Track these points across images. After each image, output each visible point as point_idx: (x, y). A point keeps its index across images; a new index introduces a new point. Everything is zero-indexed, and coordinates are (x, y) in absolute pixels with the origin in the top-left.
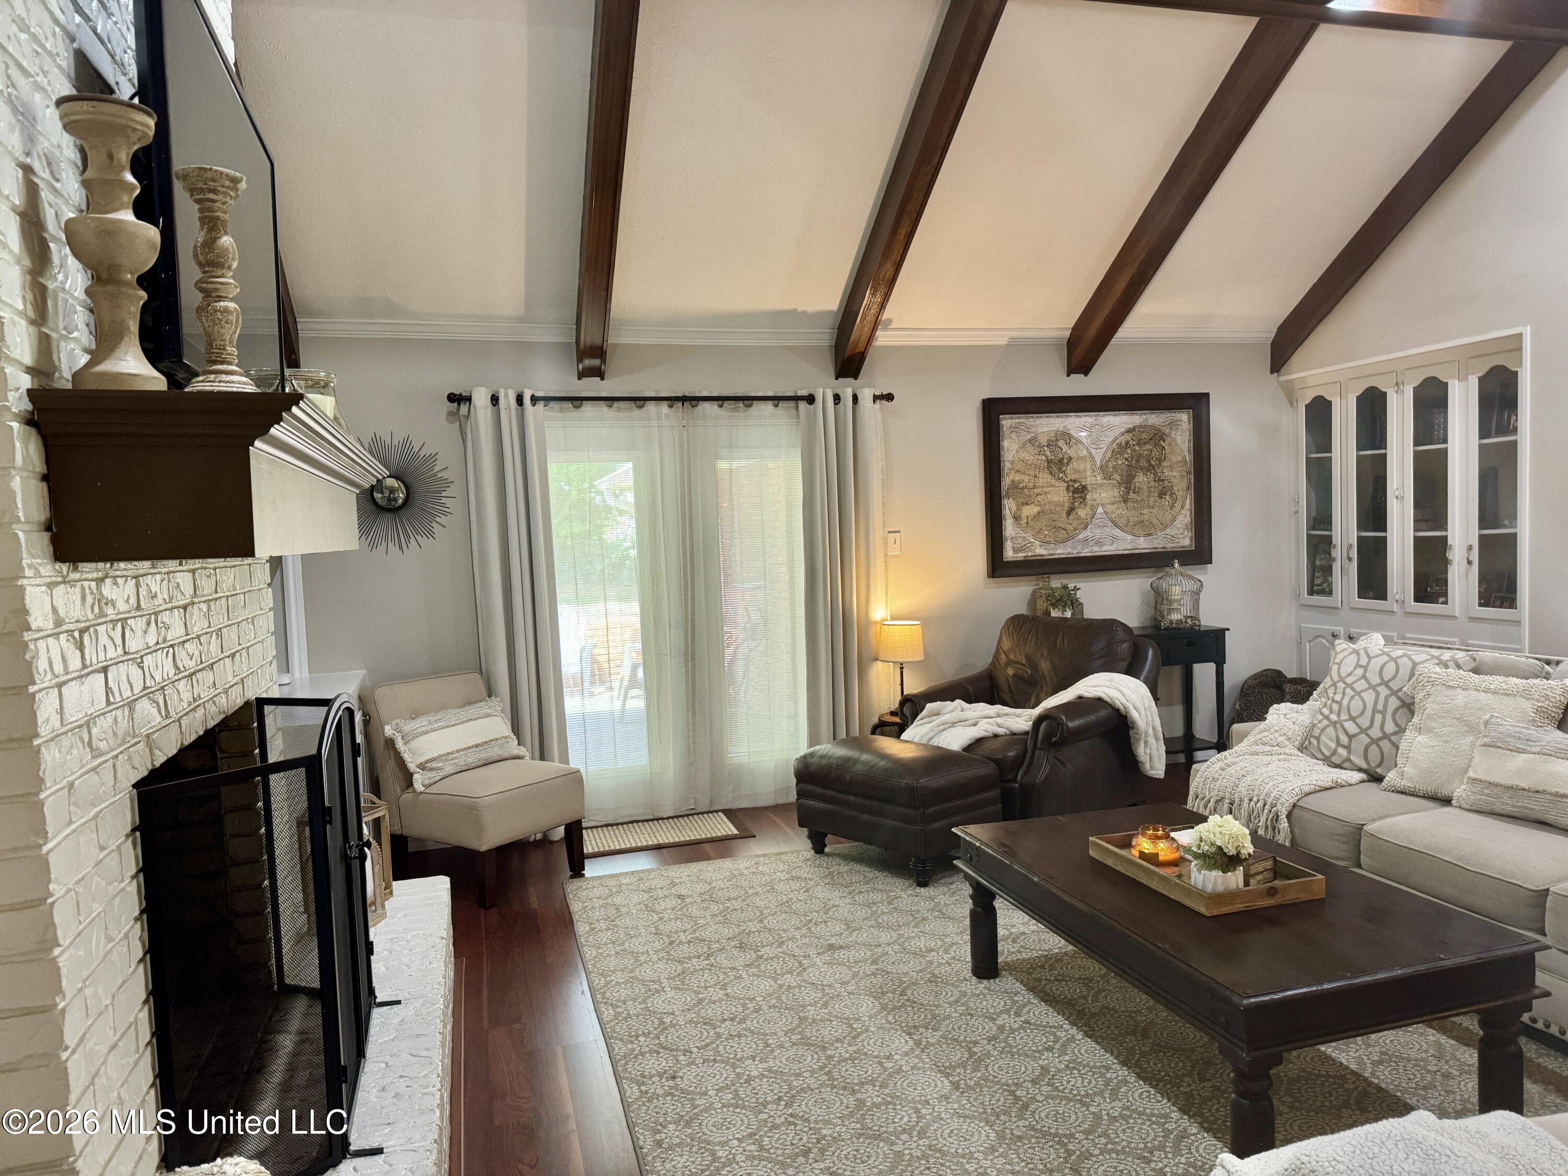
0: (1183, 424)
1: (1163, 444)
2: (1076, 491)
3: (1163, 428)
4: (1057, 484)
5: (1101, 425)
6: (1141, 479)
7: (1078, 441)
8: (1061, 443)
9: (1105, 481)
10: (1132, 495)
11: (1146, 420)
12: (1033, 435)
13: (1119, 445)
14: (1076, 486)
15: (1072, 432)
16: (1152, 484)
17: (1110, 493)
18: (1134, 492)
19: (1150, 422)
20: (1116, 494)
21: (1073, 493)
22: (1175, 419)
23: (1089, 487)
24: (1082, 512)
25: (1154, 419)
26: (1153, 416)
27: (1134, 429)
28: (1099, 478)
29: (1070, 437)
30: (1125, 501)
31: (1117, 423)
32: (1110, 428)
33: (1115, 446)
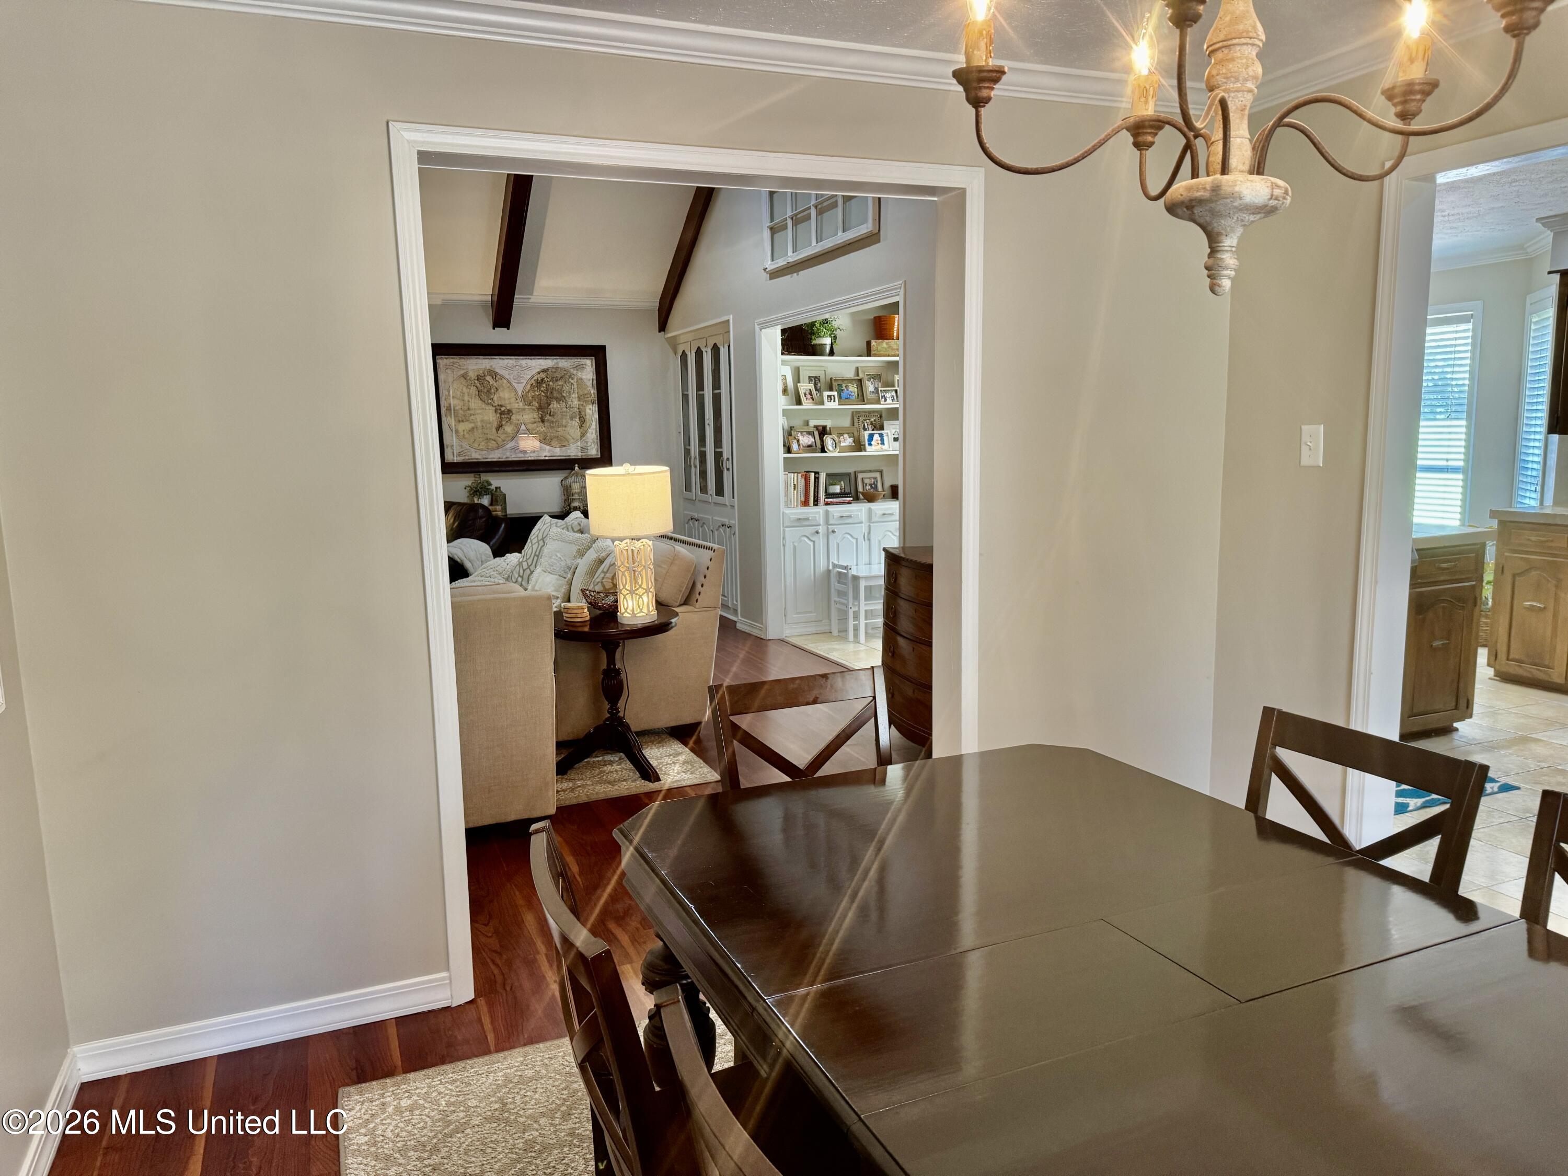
0: (587, 367)
1: (572, 381)
2: (502, 413)
3: (572, 370)
4: (487, 408)
5: (521, 366)
6: (555, 406)
7: (502, 377)
8: (488, 378)
9: (526, 407)
10: (548, 417)
11: (557, 363)
12: (465, 371)
13: (537, 381)
14: (503, 409)
15: (497, 370)
16: (565, 409)
17: (531, 416)
18: (550, 415)
19: (560, 365)
20: (535, 416)
21: (501, 414)
22: (580, 363)
23: (514, 411)
24: (509, 429)
25: (564, 363)
26: (563, 361)
27: (548, 370)
28: (521, 404)
29: (496, 374)
30: (543, 421)
31: (534, 365)
32: (528, 368)
33: (533, 381)
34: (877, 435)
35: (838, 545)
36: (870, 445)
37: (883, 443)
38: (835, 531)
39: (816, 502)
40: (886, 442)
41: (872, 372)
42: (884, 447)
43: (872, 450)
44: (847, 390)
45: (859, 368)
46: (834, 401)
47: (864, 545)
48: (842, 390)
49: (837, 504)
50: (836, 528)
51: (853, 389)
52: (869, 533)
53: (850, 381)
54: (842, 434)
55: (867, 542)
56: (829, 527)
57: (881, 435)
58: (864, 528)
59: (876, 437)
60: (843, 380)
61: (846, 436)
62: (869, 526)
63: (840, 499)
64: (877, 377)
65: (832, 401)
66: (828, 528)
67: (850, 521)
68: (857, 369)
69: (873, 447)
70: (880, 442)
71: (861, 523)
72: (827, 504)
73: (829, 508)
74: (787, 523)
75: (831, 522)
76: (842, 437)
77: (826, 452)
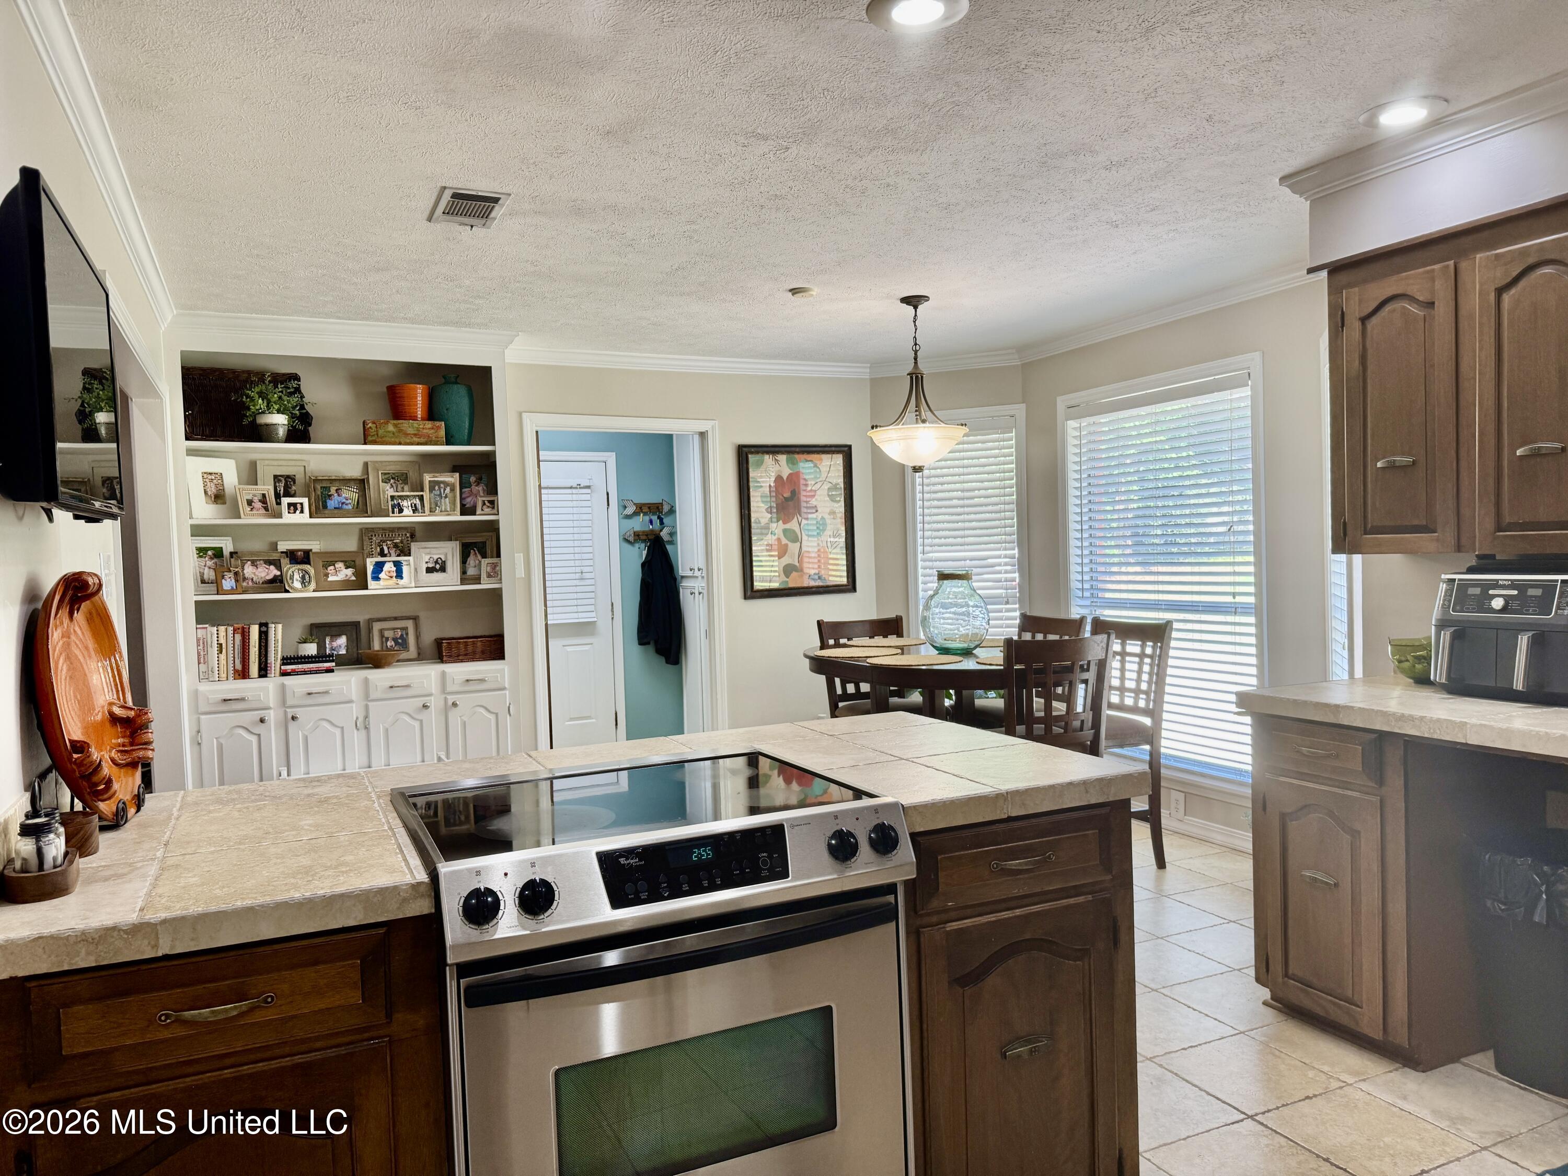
34: (391, 564)
35: (306, 739)
36: (376, 578)
37: (399, 575)
38: (296, 718)
39: (264, 672)
40: (405, 574)
41: (392, 469)
42: (401, 582)
43: (375, 588)
44: (339, 495)
45: (369, 463)
46: (302, 512)
47: (357, 739)
48: (330, 496)
49: (305, 673)
50: (299, 712)
51: (350, 495)
52: (366, 717)
53: (346, 481)
54: (333, 563)
55: (363, 732)
56: (287, 710)
57: (398, 565)
58: (356, 711)
59: (389, 567)
60: (332, 481)
61: (340, 565)
62: (367, 707)
63: (311, 665)
64: (399, 478)
65: (298, 512)
66: (286, 712)
67: (326, 699)
68: (366, 465)
69: (381, 582)
70: (395, 574)
71: (351, 702)
72: (284, 674)
73: (288, 680)
74: (203, 707)
75: (289, 703)
76: (332, 568)
77: (287, 591)
